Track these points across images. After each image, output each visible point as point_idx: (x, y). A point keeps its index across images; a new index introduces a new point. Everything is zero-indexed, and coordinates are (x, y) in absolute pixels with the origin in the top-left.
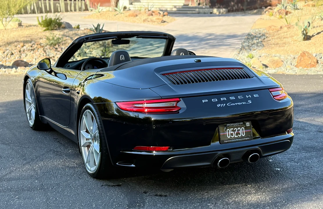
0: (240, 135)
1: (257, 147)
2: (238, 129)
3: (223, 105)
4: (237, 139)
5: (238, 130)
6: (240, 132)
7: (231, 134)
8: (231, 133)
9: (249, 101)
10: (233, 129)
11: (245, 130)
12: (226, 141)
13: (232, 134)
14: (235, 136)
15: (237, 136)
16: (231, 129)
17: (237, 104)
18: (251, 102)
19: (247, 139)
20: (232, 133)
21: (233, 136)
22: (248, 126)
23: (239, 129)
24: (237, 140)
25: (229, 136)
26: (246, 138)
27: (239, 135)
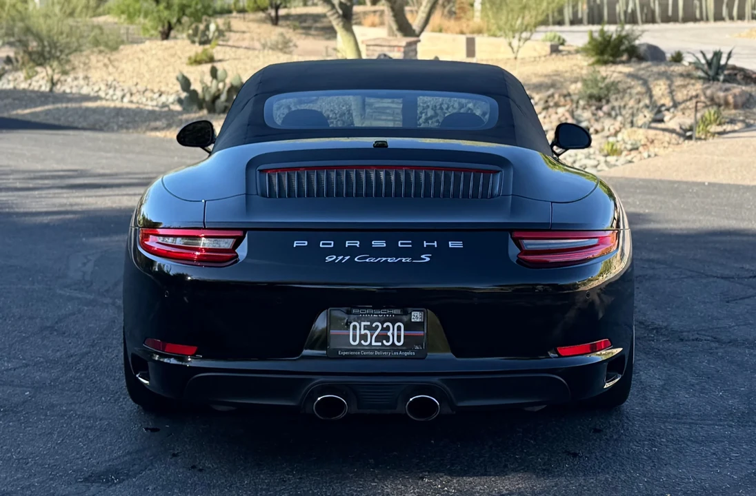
0: (388, 341)
1: (435, 380)
2: (385, 326)
3: (343, 259)
4: (379, 350)
5: (383, 329)
6: (390, 334)
7: (360, 335)
8: (363, 332)
9: (423, 256)
10: (369, 323)
11: (404, 330)
12: (344, 353)
13: (364, 337)
14: (374, 343)
15: (380, 344)
16: (363, 324)
17: (384, 259)
18: (428, 259)
19: (406, 354)
20: (366, 335)
21: (366, 341)
22: (418, 320)
23: (388, 327)
24: (376, 353)
25: (354, 340)
26: (403, 351)
27: (384, 342)
